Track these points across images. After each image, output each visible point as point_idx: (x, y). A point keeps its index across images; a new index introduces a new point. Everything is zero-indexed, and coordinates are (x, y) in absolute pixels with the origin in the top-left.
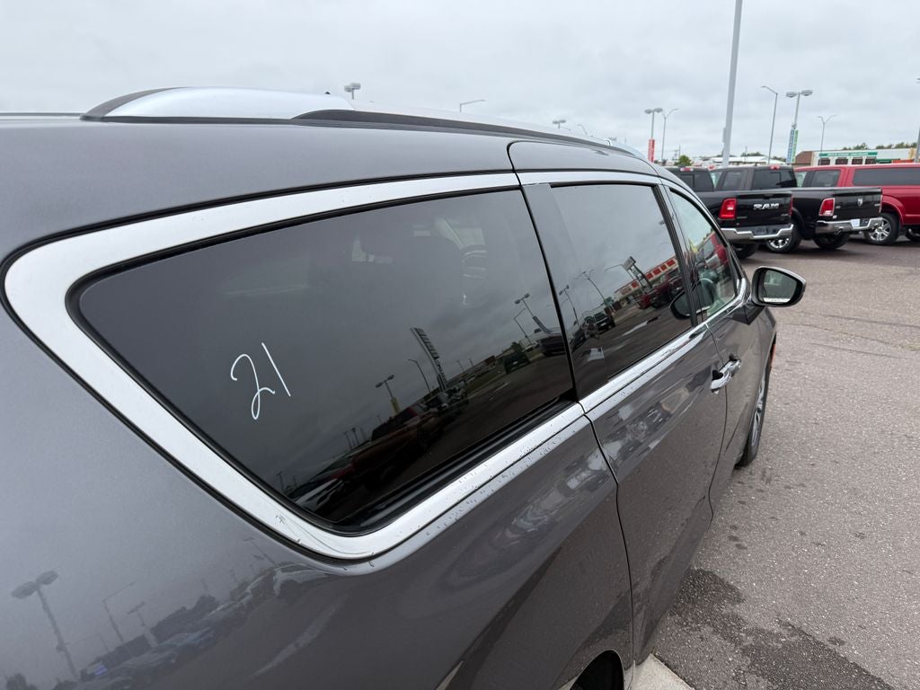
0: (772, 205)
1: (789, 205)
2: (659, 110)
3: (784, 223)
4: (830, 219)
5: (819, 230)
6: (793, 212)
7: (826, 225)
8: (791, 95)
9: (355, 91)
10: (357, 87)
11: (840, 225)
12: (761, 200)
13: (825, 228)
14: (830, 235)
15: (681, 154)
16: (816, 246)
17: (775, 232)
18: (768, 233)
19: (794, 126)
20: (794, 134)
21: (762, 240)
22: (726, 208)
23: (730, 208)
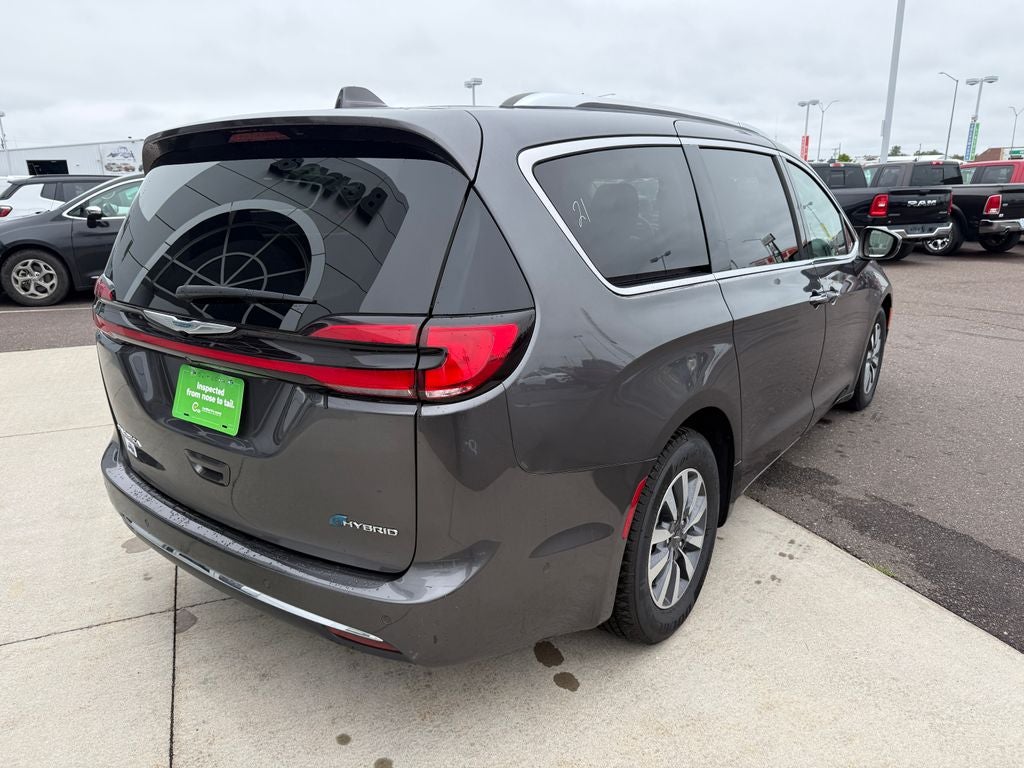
0: (929, 202)
1: (949, 203)
2: (815, 103)
3: (942, 221)
4: (996, 217)
5: (982, 230)
6: (952, 209)
7: (991, 224)
8: (972, 83)
9: (476, 87)
10: (478, 82)
11: (1006, 224)
12: (916, 196)
13: (990, 228)
14: (997, 236)
15: (842, 154)
16: (982, 249)
17: (931, 230)
18: (923, 232)
19: (975, 119)
20: (974, 127)
21: (917, 239)
22: (877, 204)
23: (882, 205)
